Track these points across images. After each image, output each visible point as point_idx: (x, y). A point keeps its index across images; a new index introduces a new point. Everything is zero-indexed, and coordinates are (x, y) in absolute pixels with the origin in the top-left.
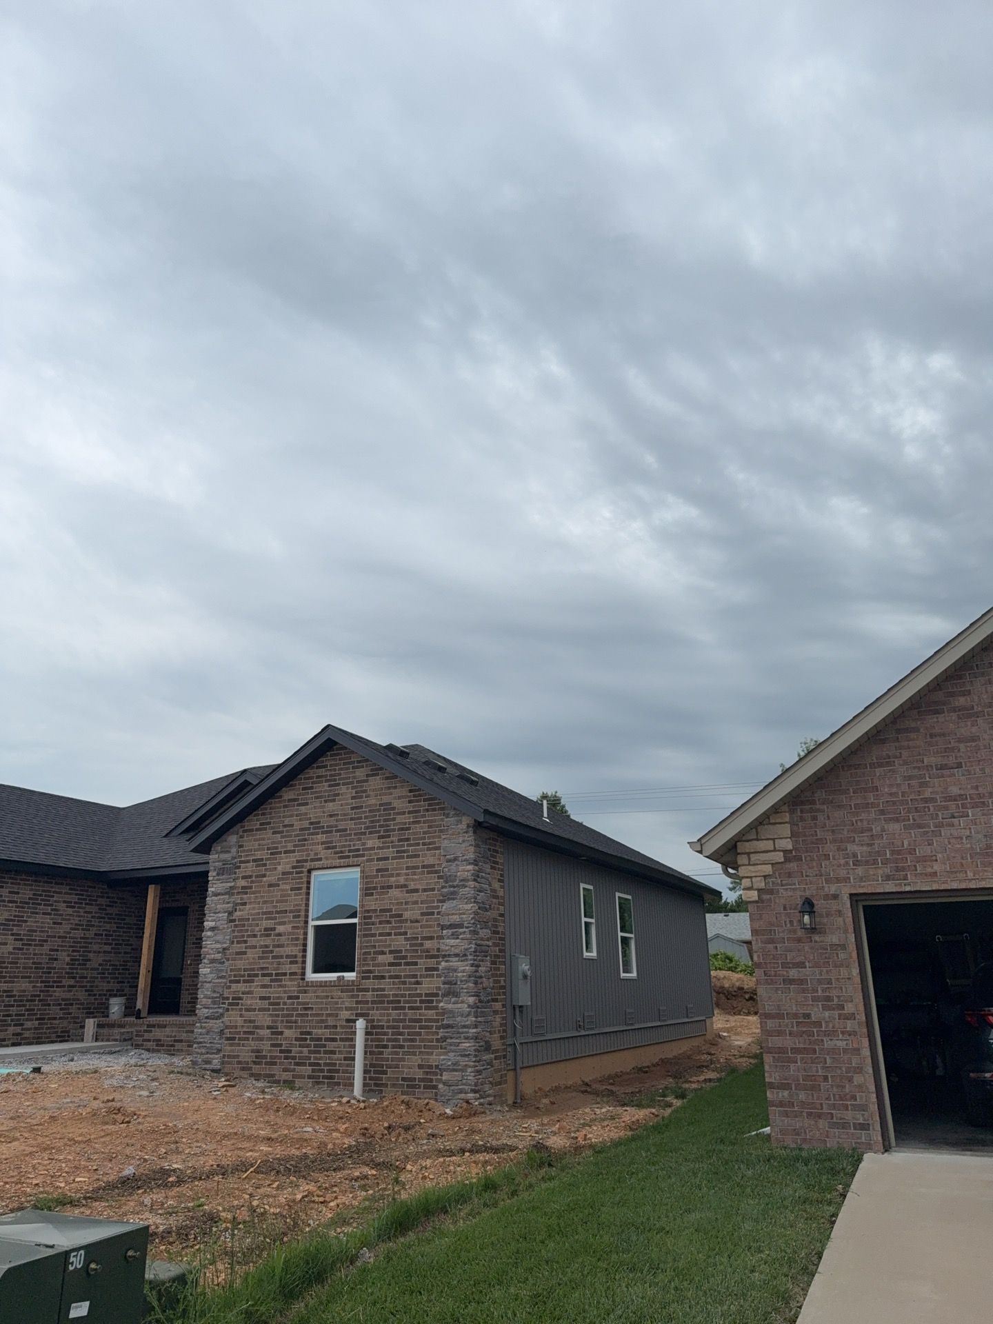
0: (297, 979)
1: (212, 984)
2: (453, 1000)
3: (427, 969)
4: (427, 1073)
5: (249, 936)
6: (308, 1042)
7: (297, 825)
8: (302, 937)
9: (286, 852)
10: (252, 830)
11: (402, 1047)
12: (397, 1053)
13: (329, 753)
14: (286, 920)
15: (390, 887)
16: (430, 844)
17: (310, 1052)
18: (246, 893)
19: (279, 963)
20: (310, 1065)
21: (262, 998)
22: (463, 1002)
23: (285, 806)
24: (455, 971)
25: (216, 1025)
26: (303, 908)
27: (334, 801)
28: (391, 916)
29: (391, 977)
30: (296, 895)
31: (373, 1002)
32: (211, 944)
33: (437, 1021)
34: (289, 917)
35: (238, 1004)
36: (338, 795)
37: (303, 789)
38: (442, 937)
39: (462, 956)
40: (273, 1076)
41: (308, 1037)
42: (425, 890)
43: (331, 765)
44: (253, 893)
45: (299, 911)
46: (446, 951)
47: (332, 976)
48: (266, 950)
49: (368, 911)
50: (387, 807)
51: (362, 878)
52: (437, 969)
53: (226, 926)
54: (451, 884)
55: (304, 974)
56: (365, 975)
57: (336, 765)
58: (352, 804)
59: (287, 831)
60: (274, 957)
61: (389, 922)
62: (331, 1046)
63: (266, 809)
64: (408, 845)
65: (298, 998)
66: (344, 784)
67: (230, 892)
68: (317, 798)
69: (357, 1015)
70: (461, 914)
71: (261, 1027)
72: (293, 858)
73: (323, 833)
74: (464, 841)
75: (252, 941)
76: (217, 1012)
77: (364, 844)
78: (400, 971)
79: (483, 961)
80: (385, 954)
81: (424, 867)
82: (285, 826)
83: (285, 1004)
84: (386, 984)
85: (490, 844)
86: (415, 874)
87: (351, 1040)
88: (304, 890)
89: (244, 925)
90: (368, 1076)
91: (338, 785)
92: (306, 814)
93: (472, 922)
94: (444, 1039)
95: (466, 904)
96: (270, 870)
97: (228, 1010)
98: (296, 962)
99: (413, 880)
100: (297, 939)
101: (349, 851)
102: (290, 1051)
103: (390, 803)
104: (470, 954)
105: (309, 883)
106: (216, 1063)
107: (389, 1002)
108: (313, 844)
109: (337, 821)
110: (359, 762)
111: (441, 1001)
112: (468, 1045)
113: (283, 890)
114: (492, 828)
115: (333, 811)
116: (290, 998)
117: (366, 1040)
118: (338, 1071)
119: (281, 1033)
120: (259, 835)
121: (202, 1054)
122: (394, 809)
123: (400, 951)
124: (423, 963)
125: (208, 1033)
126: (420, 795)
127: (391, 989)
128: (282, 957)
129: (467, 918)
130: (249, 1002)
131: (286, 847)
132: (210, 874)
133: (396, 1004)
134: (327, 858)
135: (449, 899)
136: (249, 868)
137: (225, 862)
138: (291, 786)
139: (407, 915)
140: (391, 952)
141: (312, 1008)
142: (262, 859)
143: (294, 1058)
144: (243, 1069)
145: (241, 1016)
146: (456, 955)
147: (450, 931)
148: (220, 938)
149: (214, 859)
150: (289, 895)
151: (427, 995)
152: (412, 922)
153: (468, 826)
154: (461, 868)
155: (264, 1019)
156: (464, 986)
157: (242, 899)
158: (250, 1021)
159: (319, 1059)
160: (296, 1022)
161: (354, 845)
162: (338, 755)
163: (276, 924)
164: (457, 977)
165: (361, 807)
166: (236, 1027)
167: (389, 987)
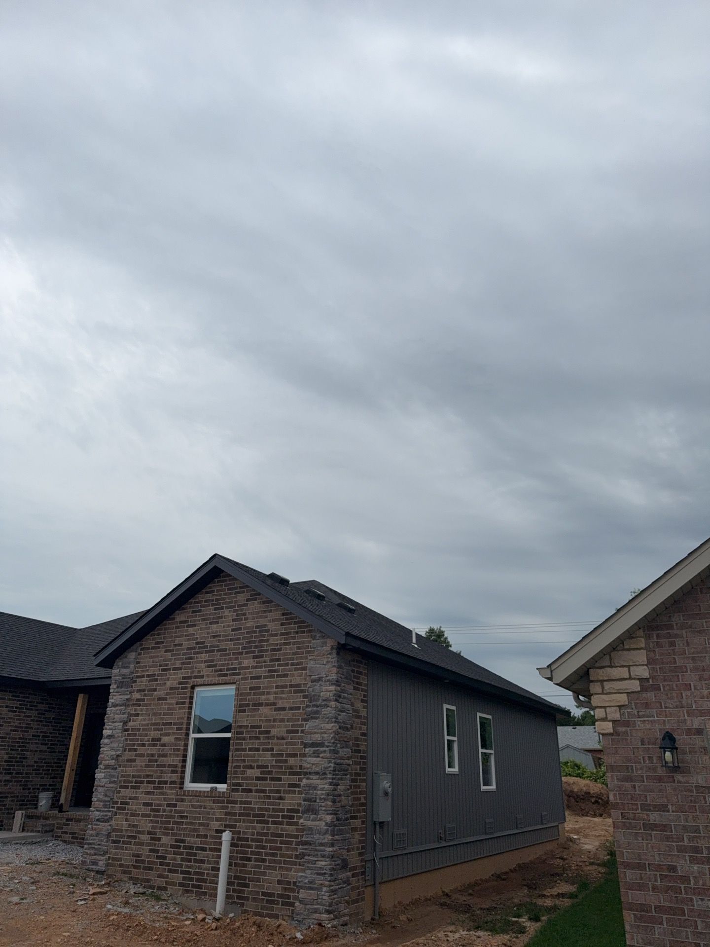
0: (176, 788)
1: (104, 788)
2: (312, 817)
3: (290, 785)
4: (285, 889)
5: (139, 745)
6: (182, 850)
7: (186, 644)
8: (182, 748)
9: (175, 669)
10: (148, 649)
11: (264, 861)
12: (259, 867)
13: (216, 580)
14: (171, 731)
15: (261, 705)
16: (298, 664)
17: (182, 860)
18: (139, 705)
19: (162, 772)
20: (182, 872)
21: (146, 804)
22: (320, 820)
23: (177, 627)
24: (315, 788)
25: (104, 827)
26: (185, 721)
27: (217, 623)
28: (260, 733)
29: (257, 791)
30: (180, 709)
31: (241, 815)
32: (107, 751)
33: (296, 837)
34: (172, 729)
35: (124, 809)
36: (221, 617)
37: (193, 612)
38: (304, 755)
39: (322, 774)
40: (148, 881)
41: (182, 844)
42: (291, 709)
43: (217, 591)
44: (146, 705)
45: (182, 724)
46: (308, 768)
47: (206, 787)
48: (152, 759)
49: (241, 727)
50: (262, 629)
51: (237, 695)
52: (298, 786)
53: (120, 735)
54: (314, 703)
55: (182, 783)
56: (235, 787)
57: (222, 591)
58: (233, 625)
59: (177, 650)
60: (158, 766)
61: (258, 738)
62: (201, 855)
63: (161, 630)
64: (279, 665)
65: (175, 805)
66: (227, 608)
67: (126, 704)
68: (204, 620)
69: (226, 826)
70: (322, 733)
71: (143, 833)
72: (180, 674)
73: (206, 652)
74: (328, 662)
75: (141, 750)
76: (106, 815)
77: (240, 663)
78: (266, 786)
79: (341, 779)
80: (253, 768)
81: (291, 686)
82: (175, 645)
83: (164, 811)
84: (253, 797)
85: (354, 666)
86: (282, 693)
87: (217, 850)
88: (187, 705)
89: (135, 735)
90: (230, 888)
91: (222, 608)
92: (193, 634)
93: (332, 741)
94: (302, 855)
95: (328, 723)
96: (161, 685)
97: (116, 814)
98: (176, 772)
99: (281, 698)
100: (178, 750)
101: (228, 670)
102: (165, 858)
103: (265, 626)
104: (330, 773)
105: (192, 698)
106: (101, 866)
107: (254, 815)
108: (197, 662)
109: (219, 641)
110: (241, 588)
111: (300, 818)
112: (324, 863)
113: (169, 704)
114: (355, 650)
115: (216, 632)
116: (168, 805)
117: (231, 852)
118: (205, 881)
119: (159, 839)
120: (153, 653)
121: (90, 855)
122: (268, 630)
123: (267, 767)
124: (287, 779)
125: (97, 835)
126: (291, 618)
127: (257, 803)
128: (164, 766)
129: (328, 737)
130: (134, 807)
131: (174, 664)
132: (111, 687)
133: (260, 817)
134: (208, 676)
135: (312, 718)
136: (143, 683)
137: (124, 676)
138: (184, 609)
139: (274, 732)
140: (258, 767)
141: (187, 817)
142: (154, 675)
143: (168, 864)
144: (124, 872)
145: (127, 820)
146: (317, 773)
147: (312, 749)
148: (114, 745)
149: (116, 672)
150: (174, 709)
151: (289, 811)
152: (278, 738)
153: (332, 648)
154: (324, 688)
155: (146, 825)
156: (323, 804)
157: (136, 710)
158: (134, 826)
159: (190, 867)
160: (172, 829)
161: (232, 664)
162: (223, 581)
163: (161, 734)
164: (316, 794)
165: (240, 629)
166: (121, 831)
167: (255, 801)
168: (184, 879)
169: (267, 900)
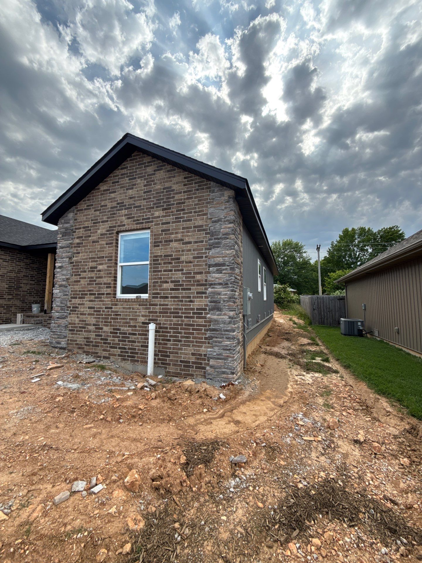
0: (111, 297)
1: (60, 299)
2: (217, 313)
3: (198, 293)
4: (198, 359)
5: (81, 272)
6: (118, 335)
7: (109, 205)
8: (113, 272)
9: (103, 222)
10: (82, 210)
11: (180, 341)
12: (177, 345)
13: (129, 159)
14: (104, 262)
15: (171, 241)
16: (199, 212)
17: (119, 341)
18: (79, 247)
19: (100, 288)
20: (120, 348)
21: (89, 308)
22: (225, 314)
23: (102, 194)
24: (219, 294)
26: (114, 255)
27: (132, 188)
28: (172, 259)
29: (172, 297)
30: (109, 247)
31: (160, 313)
32: (60, 277)
33: (205, 326)
35: (76, 311)
36: (135, 185)
37: (113, 183)
38: (209, 272)
39: (225, 285)
40: (97, 353)
41: (118, 332)
42: (196, 242)
43: (130, 167)
44: (84, 246)
45: (112, 257)
46: (213, 281)
47: (134, 296)
48: (92, 281)
49: (156, 256)
50: (169, 189)
51: (151, 235)
52: (205, 293)
53: (69, 266)
54: (215, 237)
55: (114, 294)
56: (155, 296)
57: (134, 166)
59: (103, 209)
60: (96, 284)
61: (172, 263)
62: (132, 338)
63: (90, 197)
64: (183, 214)
65: (111, 308)
66: (139, 178)
67: (70, 246)
69: (149, 320)
70: (223, 257)
71: (90, 325)
72: (107, 225)
73: (125, 209)
74: (226, 208)
75: (83, 275)
76: (64, 315)
77: (153, 214)
78: (178, 294)
80: (168, 283)
81: (195, 227)
82: (102, 206)
83: (103, 311)
84: (170, 302)
86: (188, 232)
87: (145, 334)
88: (114, 244)
89: (79, 265)
90: (157, 358)
91: (135, 178)
92: (114, 198)
93: (232, 262)
94: (211, 338)
95: (228, 250)
96: (93, 233)
97: (70, 314)
98: (110, 287)
99: (187, 236)
100: (110, 273)
101: (143, 219)
102: (107, 340)
103: (171, 187)
104: (231, 284)
105: (117, 240)
106: (63, 344)
107: (171, 313)
108: (119, 216)
109: (135, 201)
111: (208, 314)
112: (229, 343)
113: (101, 245)
115: (132, 195)
116: (106, 308)
117: (156, 336)
118: (137, 353)
119: (102, 329)
120: (86, 212)
121: (55, 338)
122: (173, 190)
123: (179, 281)
124: (195, 289)
125: (58, 326)
127: (172, 305)
128: (101, 284)
129: (229, 260)
130: (82, 310)
131: (103, 218)
132: (58, 236)
133: (175, 314)
134: (128, 225)
135: (214, 247)
136: (81, 232)
137: (66, 229)
138: (106, 181)
139: (183, 258)
140: (172, 282)
142: (88, 227)
143: (109, 343)
144: (79, 348)
145: (78, 317)
146: (220, 284)
147: (216, 268)
148: (65, 272)
149: (60, 227)
150: (105, 248)
151: (197, 309)
152: (186, 262)
153: (229, 197)
154: (223, 226)
155: (92, 320)
156: (228, 304)
157: (77, 250)
158: (83, 321)
159: (126, 345)
160: (110, 322)
161: (146, 215)
162: (134, 159)
163: (97, 264)
164: (221, 298)
165: (151, 191)
166: (75, 324)
167: (171, 304)
168: (121, 352)
169: (184, 365)
